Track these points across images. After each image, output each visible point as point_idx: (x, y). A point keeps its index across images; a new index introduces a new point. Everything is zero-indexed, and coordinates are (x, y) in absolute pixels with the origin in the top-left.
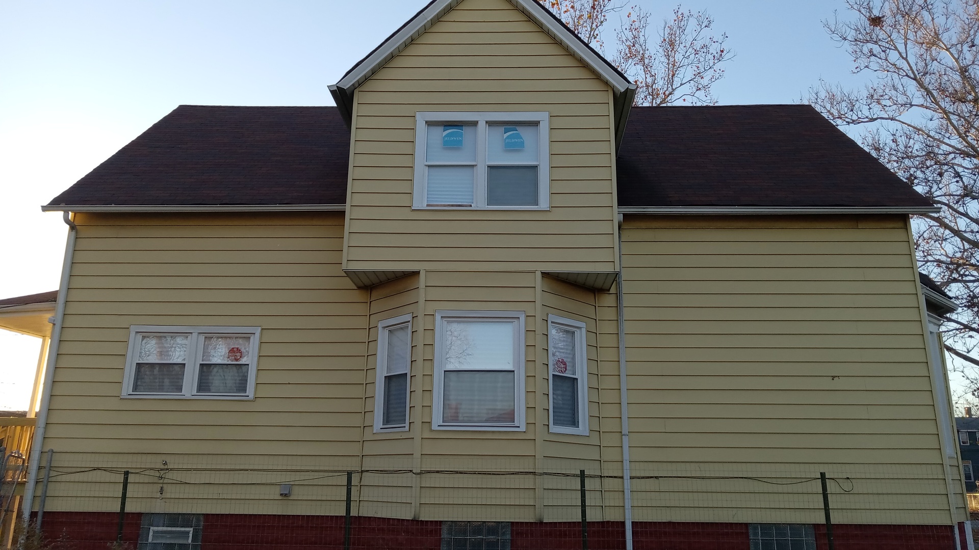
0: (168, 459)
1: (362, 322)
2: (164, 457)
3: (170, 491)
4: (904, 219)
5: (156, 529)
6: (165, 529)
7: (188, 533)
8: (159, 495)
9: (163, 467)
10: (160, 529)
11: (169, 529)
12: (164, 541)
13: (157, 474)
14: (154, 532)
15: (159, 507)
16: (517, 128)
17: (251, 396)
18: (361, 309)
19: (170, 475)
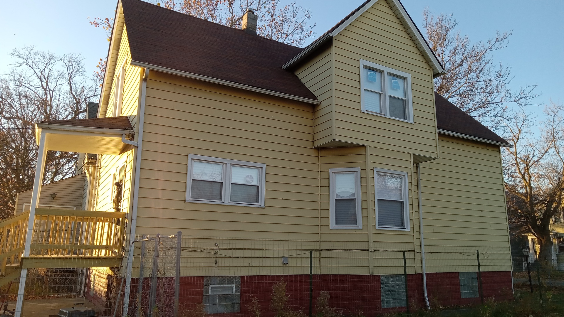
0: (218, 242)
1: (316, 168)
2: (215, 241)
3: (222, 263)
4: (498, 147)
5: (213, 286)
6: (219, 286)
7: (232, 287)
8: (214, 265)
9: (215, 247)
10: (216, 286)
11: (222, 286)
12: (218, 293)
13: (213, 251)
14: (212, 288)
15: (215, 273)
16: (397, 79)
17: (263, 205)
18: (315, 160)
19: (220, 252)
